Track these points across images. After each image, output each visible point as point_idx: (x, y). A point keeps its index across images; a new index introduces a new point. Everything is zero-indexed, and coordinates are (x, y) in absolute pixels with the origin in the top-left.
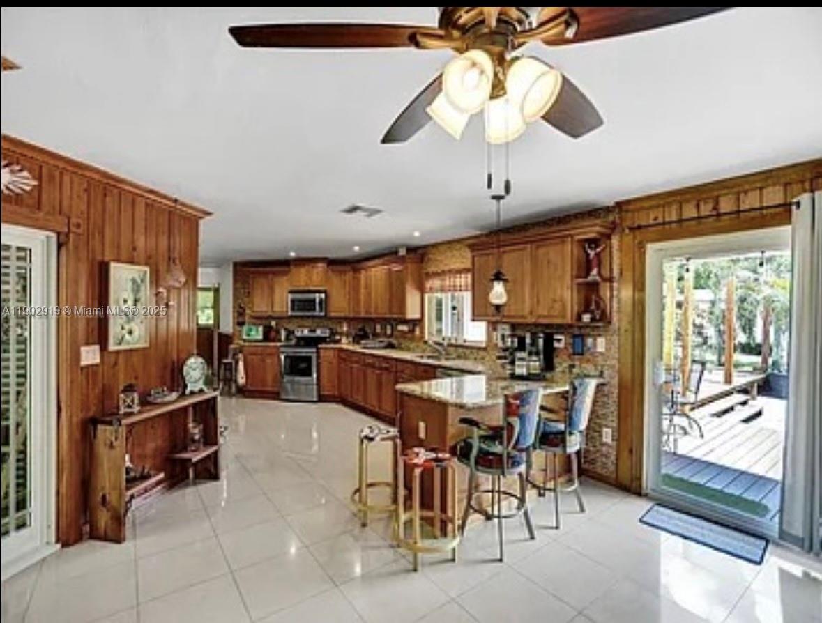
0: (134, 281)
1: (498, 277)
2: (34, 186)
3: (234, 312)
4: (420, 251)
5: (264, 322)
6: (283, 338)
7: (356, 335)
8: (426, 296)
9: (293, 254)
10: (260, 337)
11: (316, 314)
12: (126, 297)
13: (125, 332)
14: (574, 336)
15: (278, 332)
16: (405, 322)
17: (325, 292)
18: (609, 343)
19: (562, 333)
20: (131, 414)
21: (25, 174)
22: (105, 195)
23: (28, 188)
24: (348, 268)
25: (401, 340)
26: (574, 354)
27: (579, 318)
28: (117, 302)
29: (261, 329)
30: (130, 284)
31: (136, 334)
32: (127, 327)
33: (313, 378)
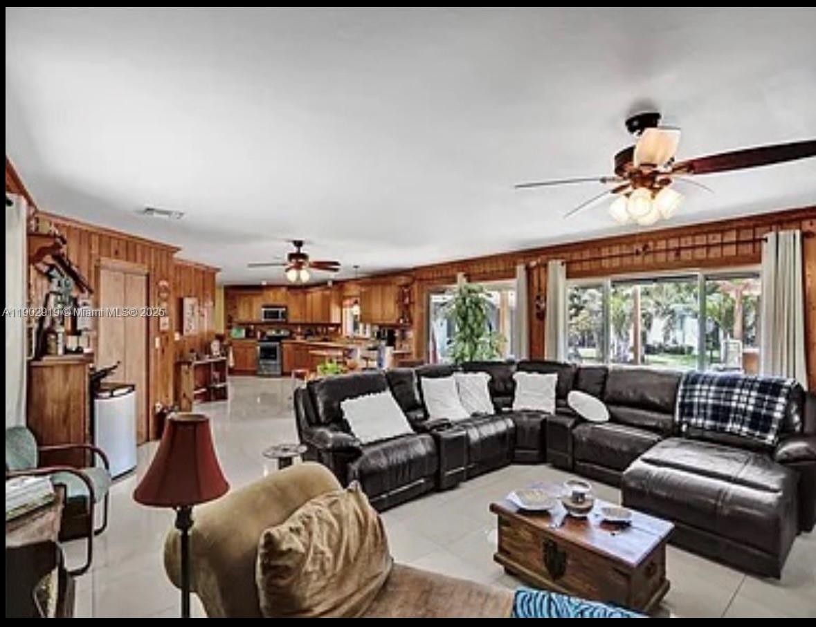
4: (340, 284)
5: (246, 326)
6: (258, 336)
7: (306, 334)
8: (344, 310)
11: (280, 320)
12: (189, 312)
13: (189, 328)
15: (255, 333)
16: (332, 325)
17: (285, 307)
24: (299, 291)
25: (332, 336)
27: (399, 320)
30: (191, 307)
32: (190, 325)
33: (278, 362)
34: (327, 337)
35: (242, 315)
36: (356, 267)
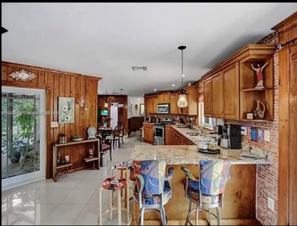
0: (68, 102)
2: (36, 77)
8: (199, 104)
10: (150, 121)
11: (166, 113)
12: (65, 107)
13: (64, 118)
14: (252, 128)
15: (156, 119)
16: (192, 116)
18: (272, 135)
19: (246, 126)
20: (62, 143)
21: (33, 74)
22: (60, 77)
23: (33, 78)
26: (252, 140)
28: (62, 109)
29: (150, 118)
30: (67, 103)
31: (69, 119)
32: (66, 116)
33: (163, 138)
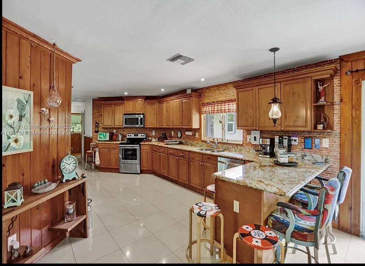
1: (275, 101)
3: (93, 125)
5: (110, 130)
6: (120, 139)
7: (160, 137)
8: (202, 116)
9: (126, 93)
10: (108, 139)
11: (138, 125)
14: (305, 138)
15: (117, 136)
16: (190, 130)
17: (143, 114)
18: (332, 142)
19: (296, 136)
20: (15, 208)
24: (156, 101)
25: (187, 140)
26: (305, 148)
29: (108, 134)
31: (22, 142)
32: (13, 137)
33: (137, 161)
34: (183, 141)
35: (107, 121)
36: (274, 50)
